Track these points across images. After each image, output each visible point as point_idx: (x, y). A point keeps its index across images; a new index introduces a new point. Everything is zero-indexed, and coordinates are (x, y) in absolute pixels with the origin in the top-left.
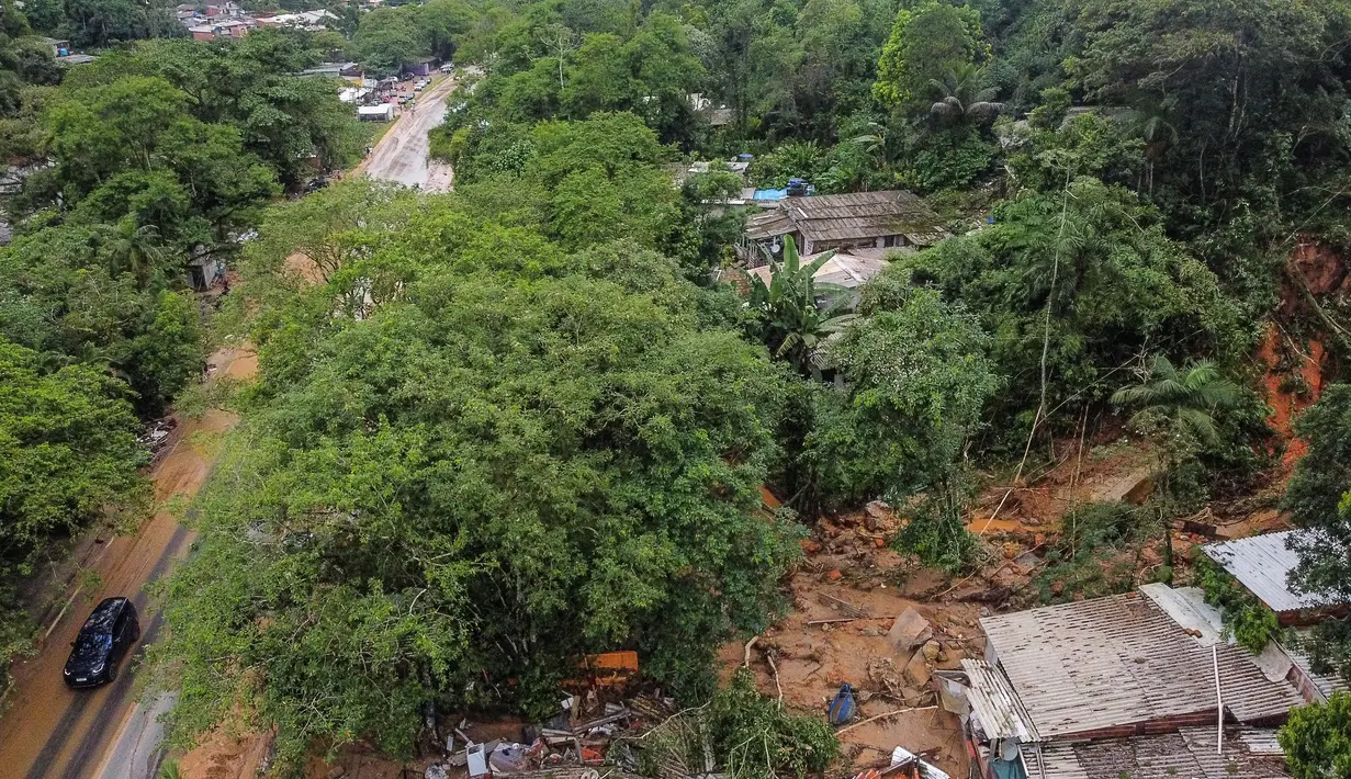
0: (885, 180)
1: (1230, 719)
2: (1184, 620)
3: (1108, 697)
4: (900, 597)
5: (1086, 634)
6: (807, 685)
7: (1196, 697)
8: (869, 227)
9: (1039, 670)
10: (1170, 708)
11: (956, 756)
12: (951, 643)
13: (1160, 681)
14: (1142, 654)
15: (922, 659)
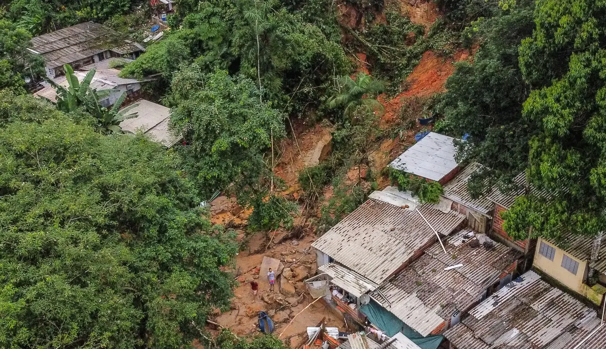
0: (70, 18)
1: (442, 236)
2: (398, 203)
3: (392, 252)
4: (249, 255)
5: (362, 229)
6: (240, 324)
7: (425, 234)
8: (83, 50)
9: (355, 255)
10: (419, 244)
11: (332, 318)
12: (293, 265)
13: (406, 234)
14: (391, 226)
15: (286, 280)
